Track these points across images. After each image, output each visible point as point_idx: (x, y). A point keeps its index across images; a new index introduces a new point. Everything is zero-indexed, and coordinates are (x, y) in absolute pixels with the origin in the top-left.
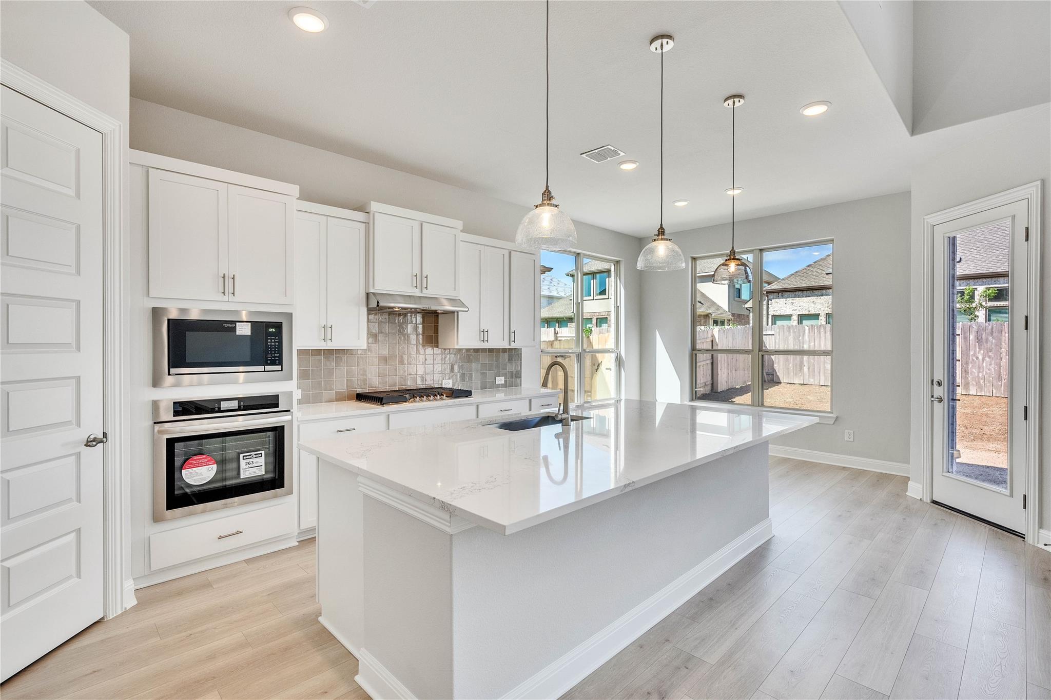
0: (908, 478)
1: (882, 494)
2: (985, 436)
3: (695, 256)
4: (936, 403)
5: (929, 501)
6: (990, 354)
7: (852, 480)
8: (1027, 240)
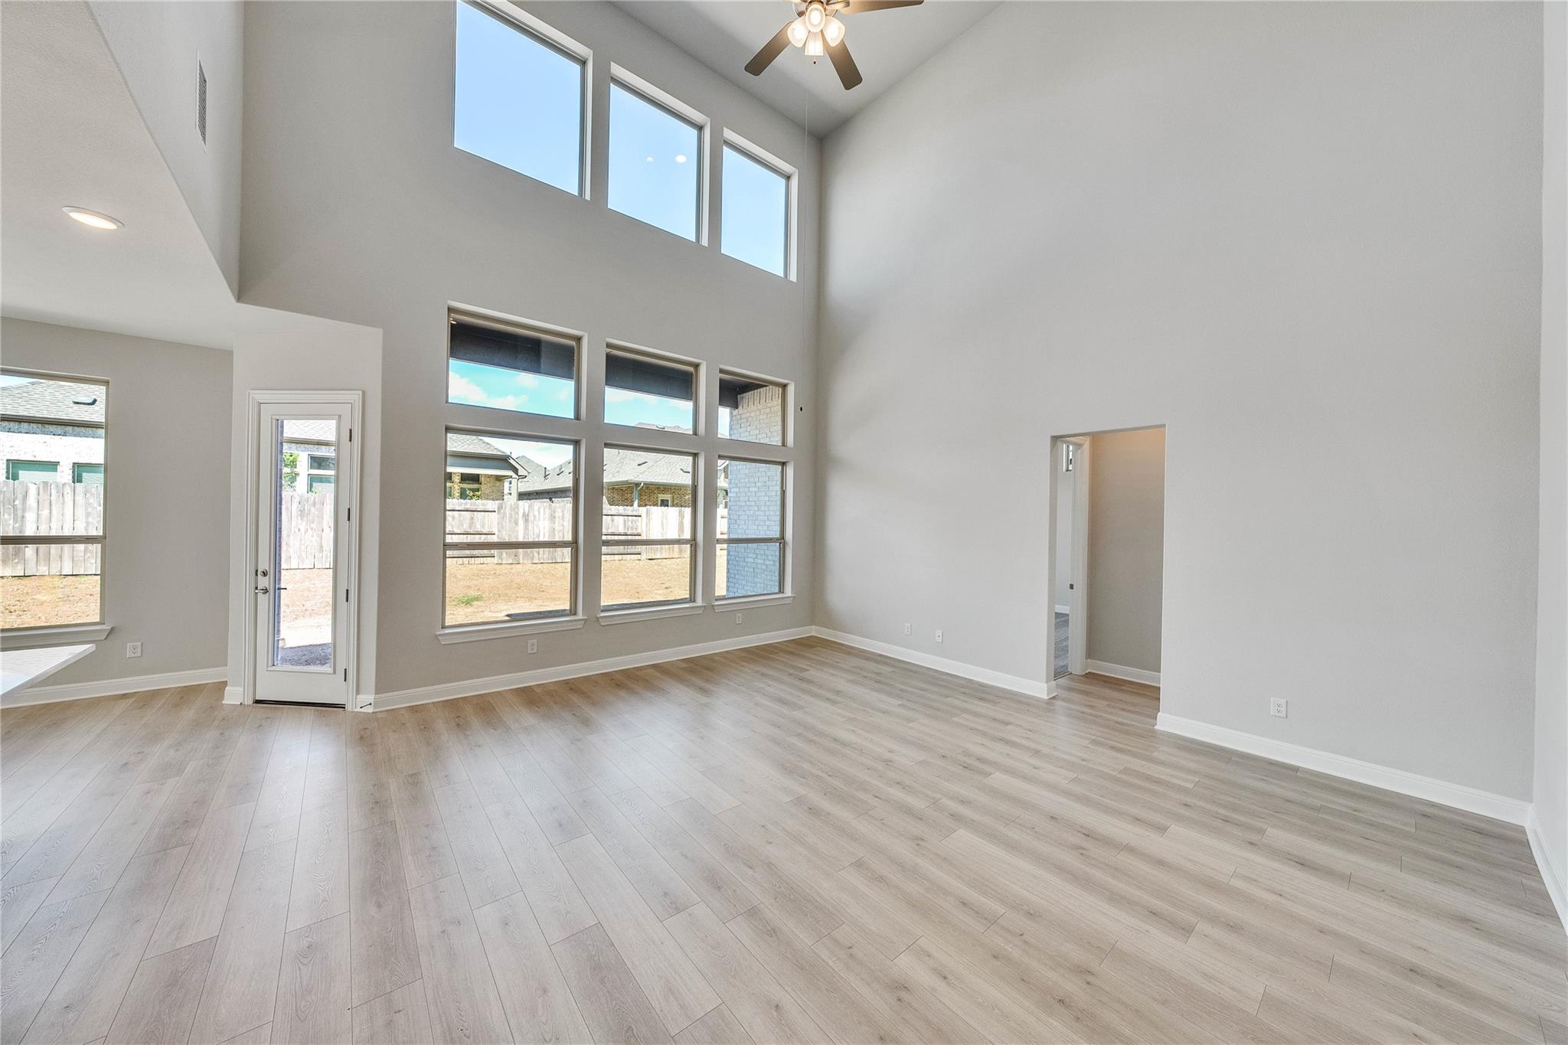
0: (225, 683)
1: (189, 714)
2: (307, 612)
4: (260, 595)
5: (251, 702)
6: (312, 525)
7: (139, 708)
8: (350, 440)
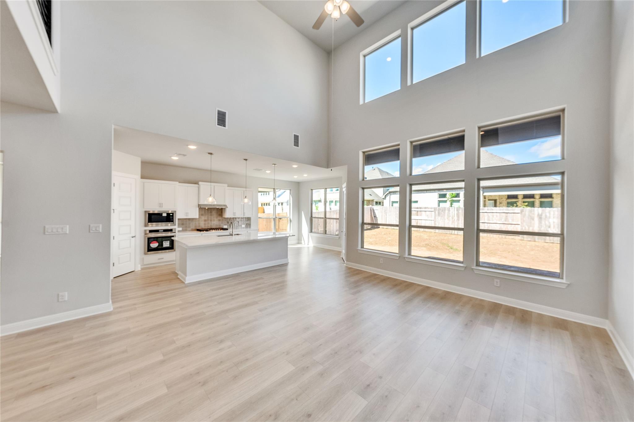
3: (312, 189)
